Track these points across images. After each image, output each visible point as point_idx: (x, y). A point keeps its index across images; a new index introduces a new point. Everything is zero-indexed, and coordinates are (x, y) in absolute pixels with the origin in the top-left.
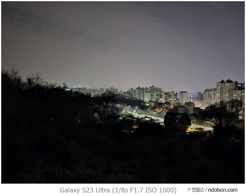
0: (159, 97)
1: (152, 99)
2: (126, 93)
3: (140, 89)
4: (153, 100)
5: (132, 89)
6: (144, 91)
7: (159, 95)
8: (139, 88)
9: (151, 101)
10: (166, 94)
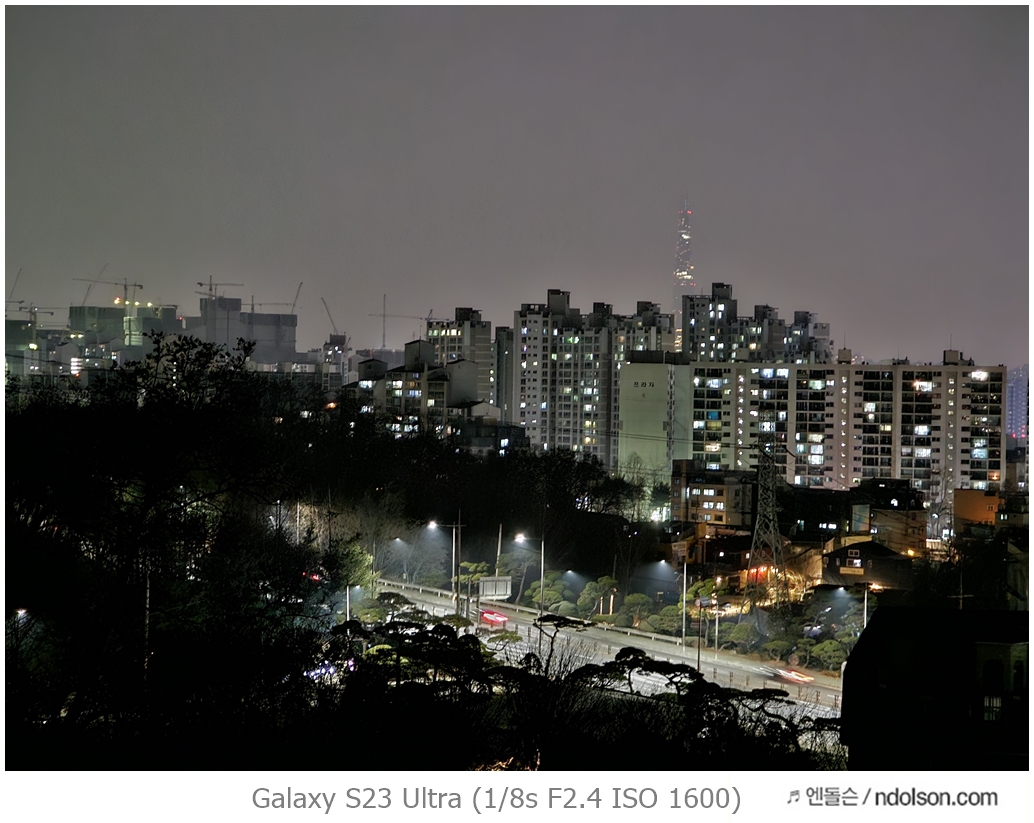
0: (792, 425)
1: (714, 447)
2: (397, 373)
3: (572, 323)
4: (714, 458)
5: (466, 316)
6: (611, 347)
7: (792, 401)
8: (556, 312)
9: (691, 473)
10: (873, 383)
